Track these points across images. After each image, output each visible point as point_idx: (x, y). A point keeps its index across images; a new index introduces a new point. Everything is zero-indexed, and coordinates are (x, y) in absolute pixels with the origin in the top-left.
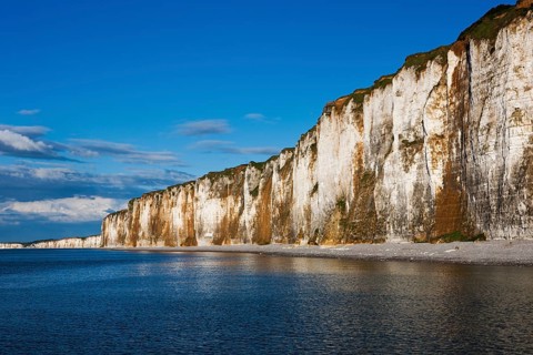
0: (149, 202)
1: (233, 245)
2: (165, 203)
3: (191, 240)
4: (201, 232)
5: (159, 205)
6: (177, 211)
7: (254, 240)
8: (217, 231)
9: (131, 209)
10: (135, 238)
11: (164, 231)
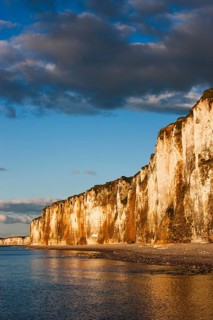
0: (56, 209)
1: (111, 243)
2: (66, 210)
3: (83, 240)
4: (89, 234)
5: (62, 212)
6: (74, 216)
7: (125, 240)
8: (100, 233)
9: (44, 215)
10: (47, 238)
11: (65, 232)
